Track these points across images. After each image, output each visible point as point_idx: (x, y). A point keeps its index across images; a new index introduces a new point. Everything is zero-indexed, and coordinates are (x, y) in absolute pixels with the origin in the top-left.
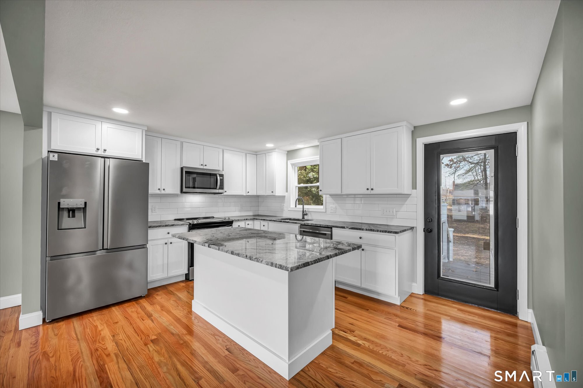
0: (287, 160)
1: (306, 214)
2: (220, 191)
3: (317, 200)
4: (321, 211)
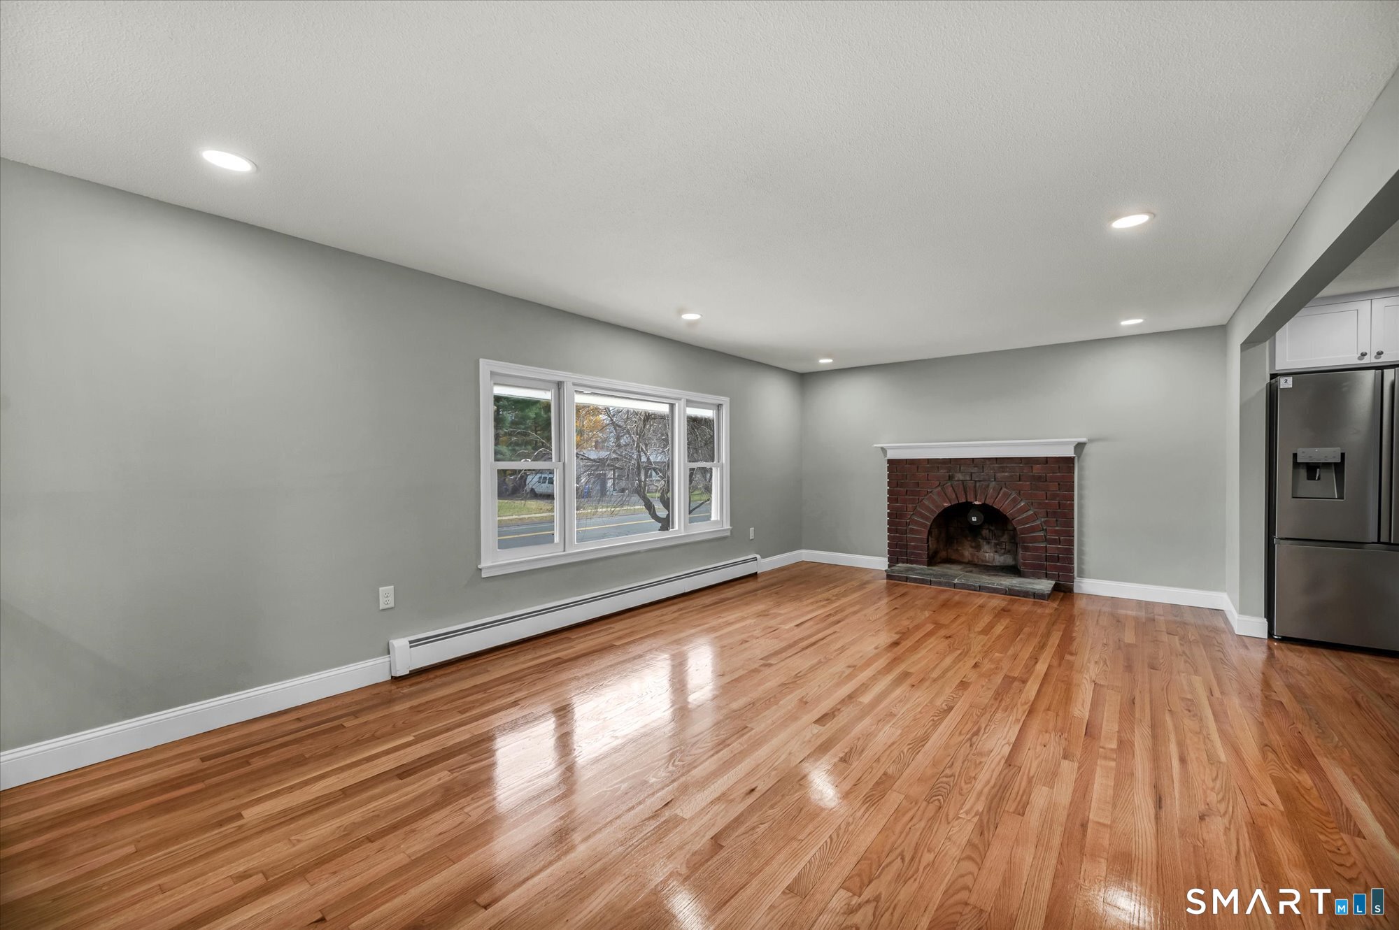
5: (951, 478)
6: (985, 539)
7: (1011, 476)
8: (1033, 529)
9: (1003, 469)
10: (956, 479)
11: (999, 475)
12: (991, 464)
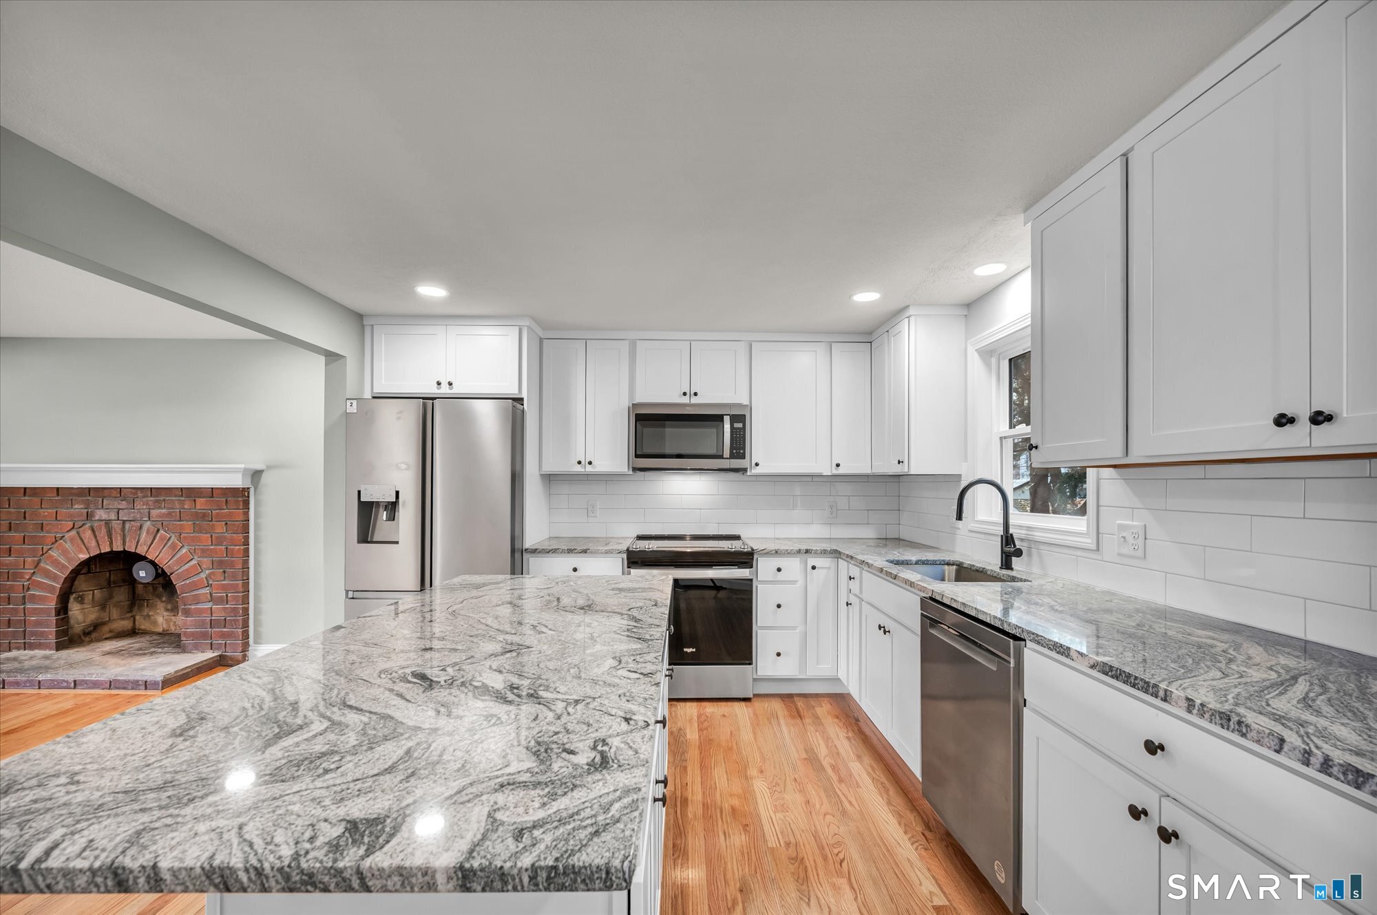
0: (966, 340)
1: (1017, 553)
2: (736, 463)
4: (1086, 546)
5: (89, 516)
7: (170, 514)
8: (195, 586)
10: (97, 518)
11: (155, 512)
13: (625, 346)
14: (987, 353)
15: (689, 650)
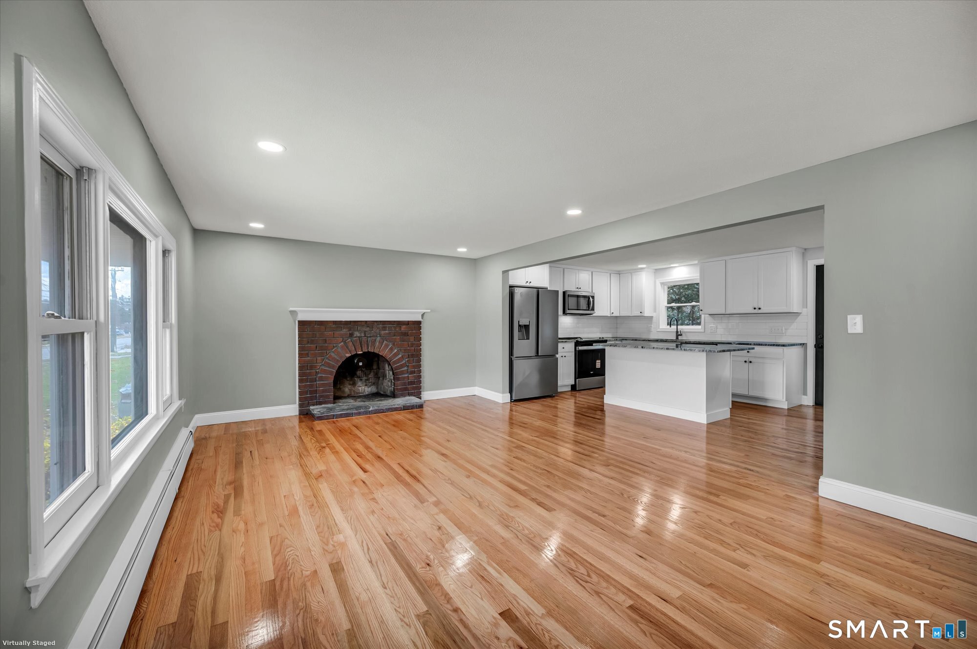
0: (656, 279)
1: (681, 335)
2: (592, 312)
3: (694, 320)
4: (699, 331)
5: (351, 335)
6: (359, 377)
7: (390, 333)
8: (402, 366)
9: (384, 329)
10: (355, 336)
11: (383, 332)
12: (378, 325)
13: (562, 270)
14: (663, 284)
15: (592, 373)
